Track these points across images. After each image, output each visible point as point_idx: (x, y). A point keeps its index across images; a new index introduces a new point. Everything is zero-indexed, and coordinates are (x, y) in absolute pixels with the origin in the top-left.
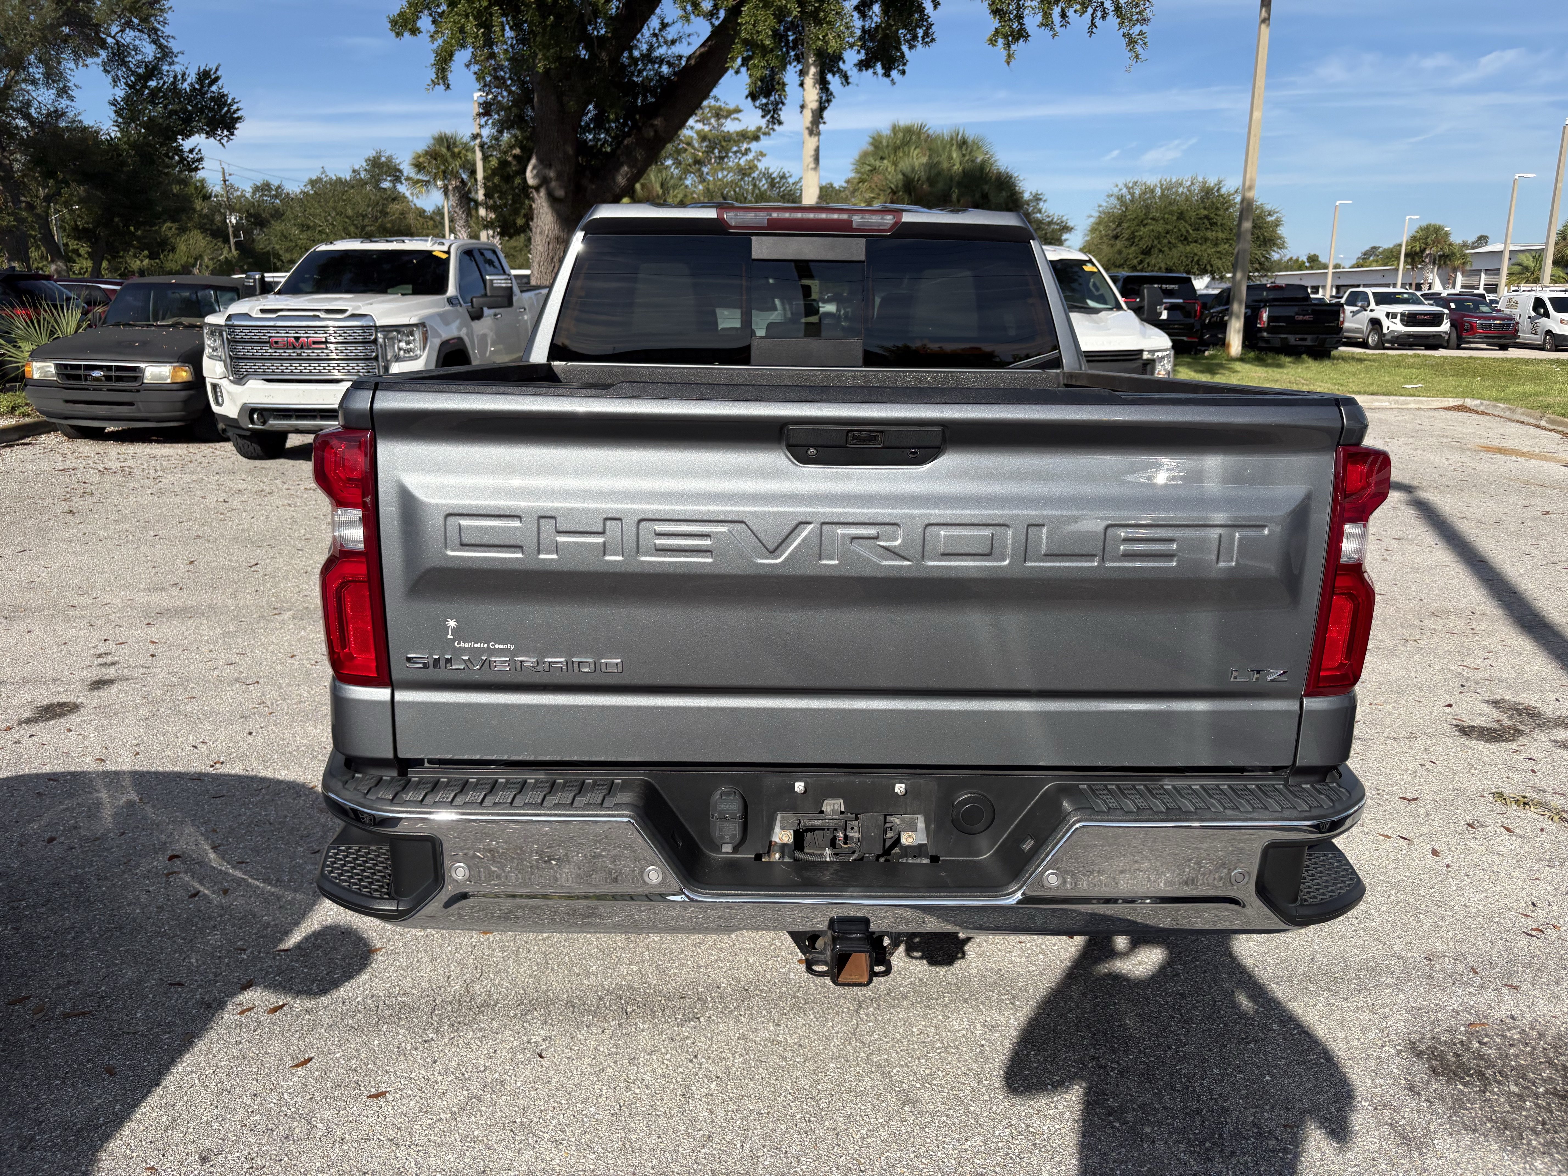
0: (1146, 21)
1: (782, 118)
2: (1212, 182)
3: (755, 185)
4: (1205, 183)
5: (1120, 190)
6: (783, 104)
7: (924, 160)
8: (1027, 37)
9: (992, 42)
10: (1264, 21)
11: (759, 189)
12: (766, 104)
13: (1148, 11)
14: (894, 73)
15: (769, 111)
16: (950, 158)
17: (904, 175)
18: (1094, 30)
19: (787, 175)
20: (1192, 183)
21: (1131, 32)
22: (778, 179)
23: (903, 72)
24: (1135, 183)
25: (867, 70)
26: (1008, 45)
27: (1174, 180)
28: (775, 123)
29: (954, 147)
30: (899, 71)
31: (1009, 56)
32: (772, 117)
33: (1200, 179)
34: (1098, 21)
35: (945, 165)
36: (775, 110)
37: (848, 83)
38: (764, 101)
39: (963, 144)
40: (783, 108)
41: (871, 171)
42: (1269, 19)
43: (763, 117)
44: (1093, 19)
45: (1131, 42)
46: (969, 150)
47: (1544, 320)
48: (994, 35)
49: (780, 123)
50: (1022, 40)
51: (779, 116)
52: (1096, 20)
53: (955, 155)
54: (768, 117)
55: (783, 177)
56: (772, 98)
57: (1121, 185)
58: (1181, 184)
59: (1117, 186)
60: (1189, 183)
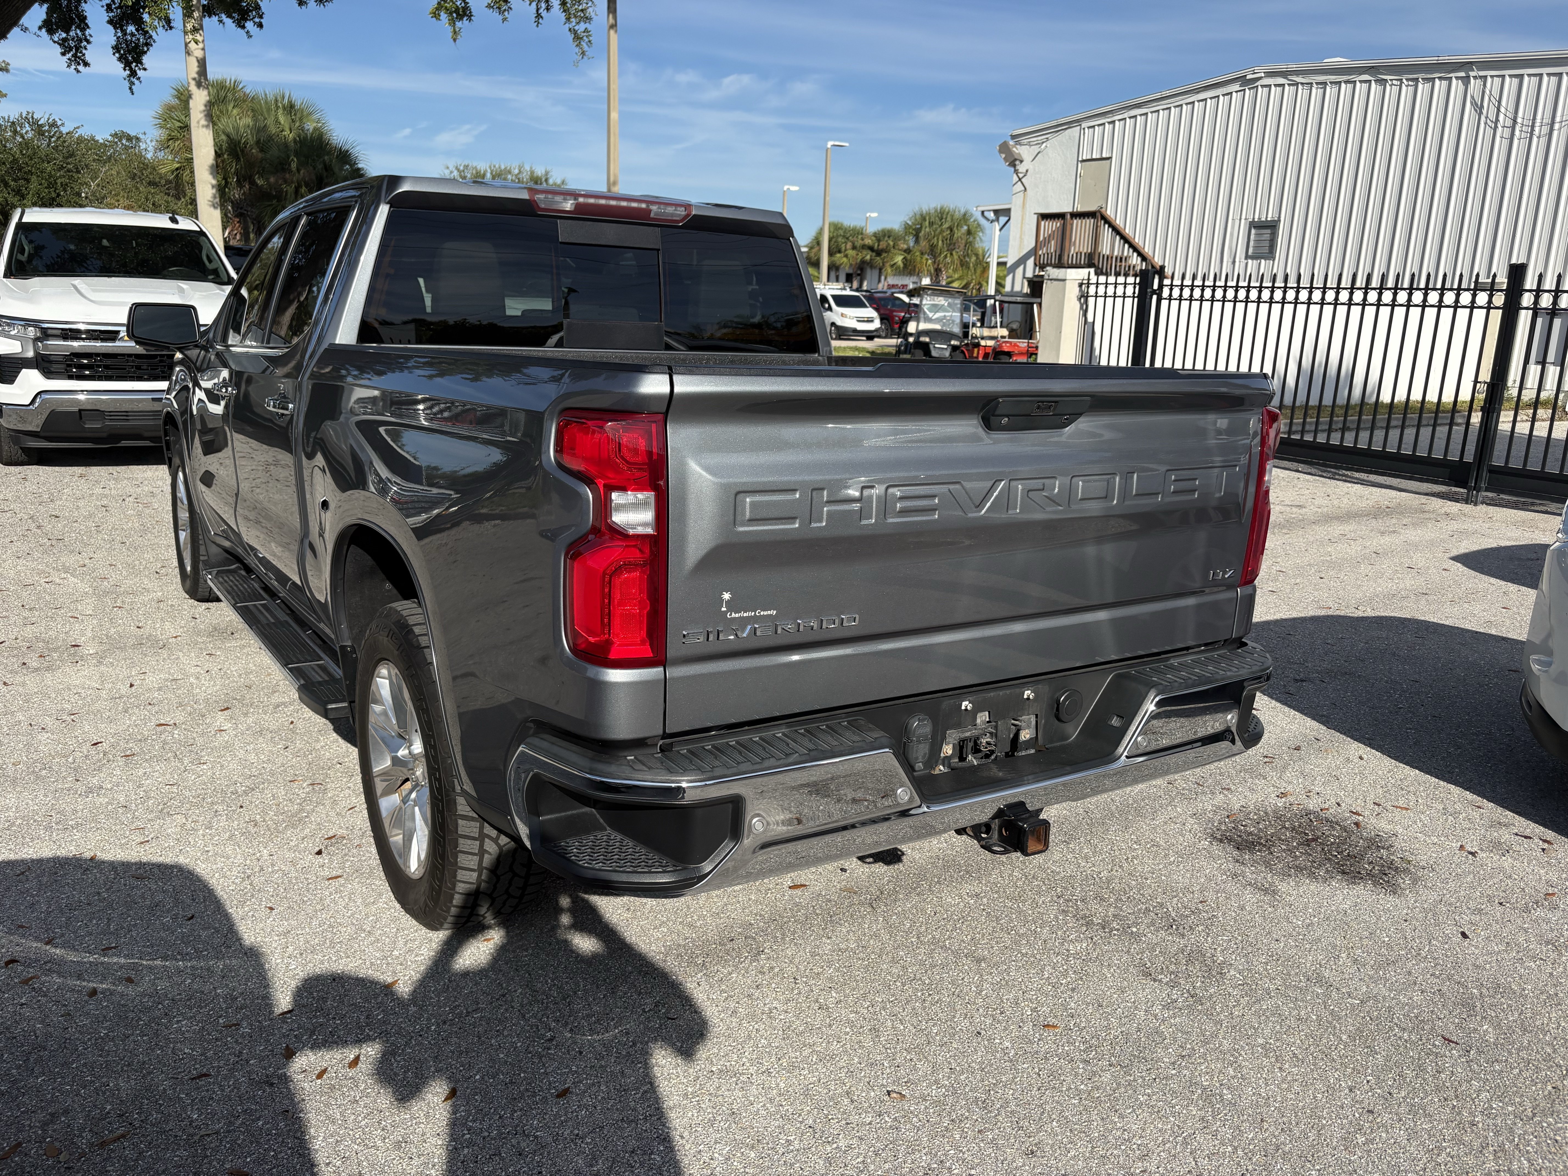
0: (588, 19)
1: (88, 58)
2: (539, 171)
3: (15, 132)
4: (532, 172)
5: (451, 172)
6: (88, 42)
7: (248, 121)
8: (470, 17)
9: (436, 15)
10: (613, 26)
11: (22, 137)
12: (65, 40)
13: (590, 10)
14: (249, 25)
15: (71, 49)
16: (277, 121)
17: (228, 136)
18: (540, 20)
19: (59, 123)
20: (520, 172)
21: (576, 28)
22: (47, 128)
23: (260, 26)
24: (466, 167)
25: (210, 16)
26: (452, 22)
27: (503, 167)
28: (79, 64)
29: (280, 111)
30: (255, 23)
31: (455, 32)
32: (75, 56)
33: (527, 168)
34: (544, 13)
35: (273, 130)
36: (78, 48)
37: (171, 28)
38: (64, 35)
39: (290, 108)
40: (88, 46)
41: (181, 128)
42: (616, 25)
43: (63, 54)
44: (538, 10)
45: (577, 38)
46: (298, 115)
47: (829, 313)
48: (437, 9)
49: (86, 64)
50: (465, 18)
51: (84, 55)
52: (541, 11)
53: (282, 119)
54: (69, 55)
55: (54, 125)
56: (72, 33)
57: (452, 168)
58: (510, 172)
59: (448, 168)
60: (516, 171)
